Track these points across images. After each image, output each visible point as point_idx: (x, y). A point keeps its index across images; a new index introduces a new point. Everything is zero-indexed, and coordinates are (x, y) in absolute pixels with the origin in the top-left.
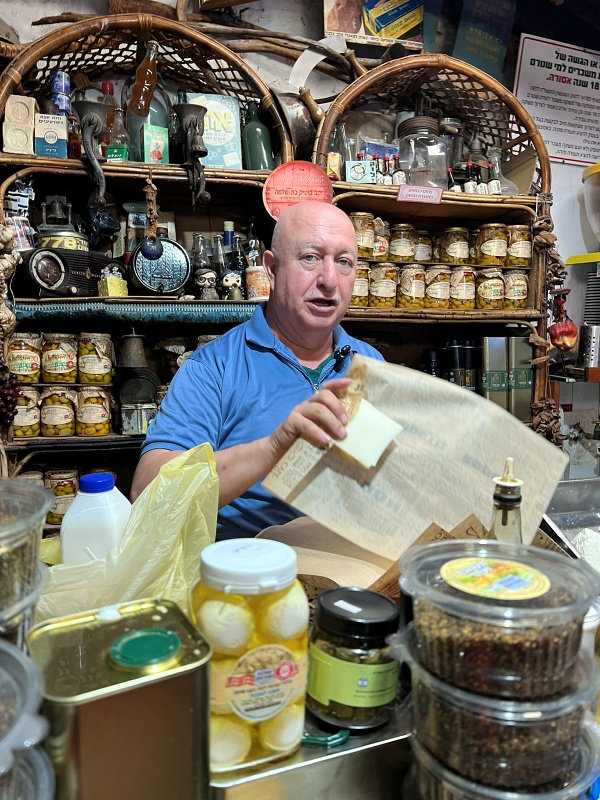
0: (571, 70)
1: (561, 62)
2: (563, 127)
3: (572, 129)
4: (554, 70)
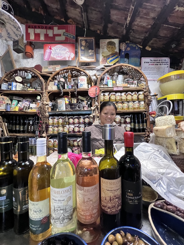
0: (154, 62)
1: (151, 61)
2: (153, 74)
3: (155, 74)
4: (150, 63)
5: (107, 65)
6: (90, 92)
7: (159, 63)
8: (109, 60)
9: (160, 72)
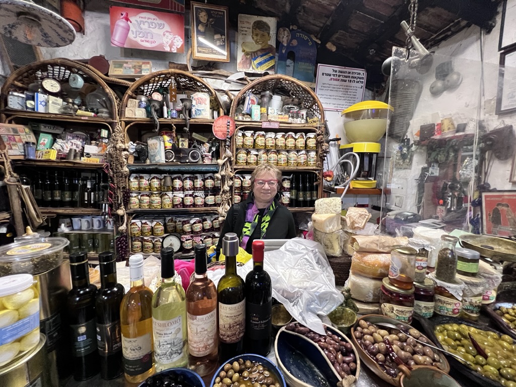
0: (339, 76)
1: (335, 73)
2: (337, 98)
3: (340, 98)
4: (332, 77)
5: (252, 72)
6: (215, 127)
7: (347, 79)
8: (256, 62)
9: (348, 96)
